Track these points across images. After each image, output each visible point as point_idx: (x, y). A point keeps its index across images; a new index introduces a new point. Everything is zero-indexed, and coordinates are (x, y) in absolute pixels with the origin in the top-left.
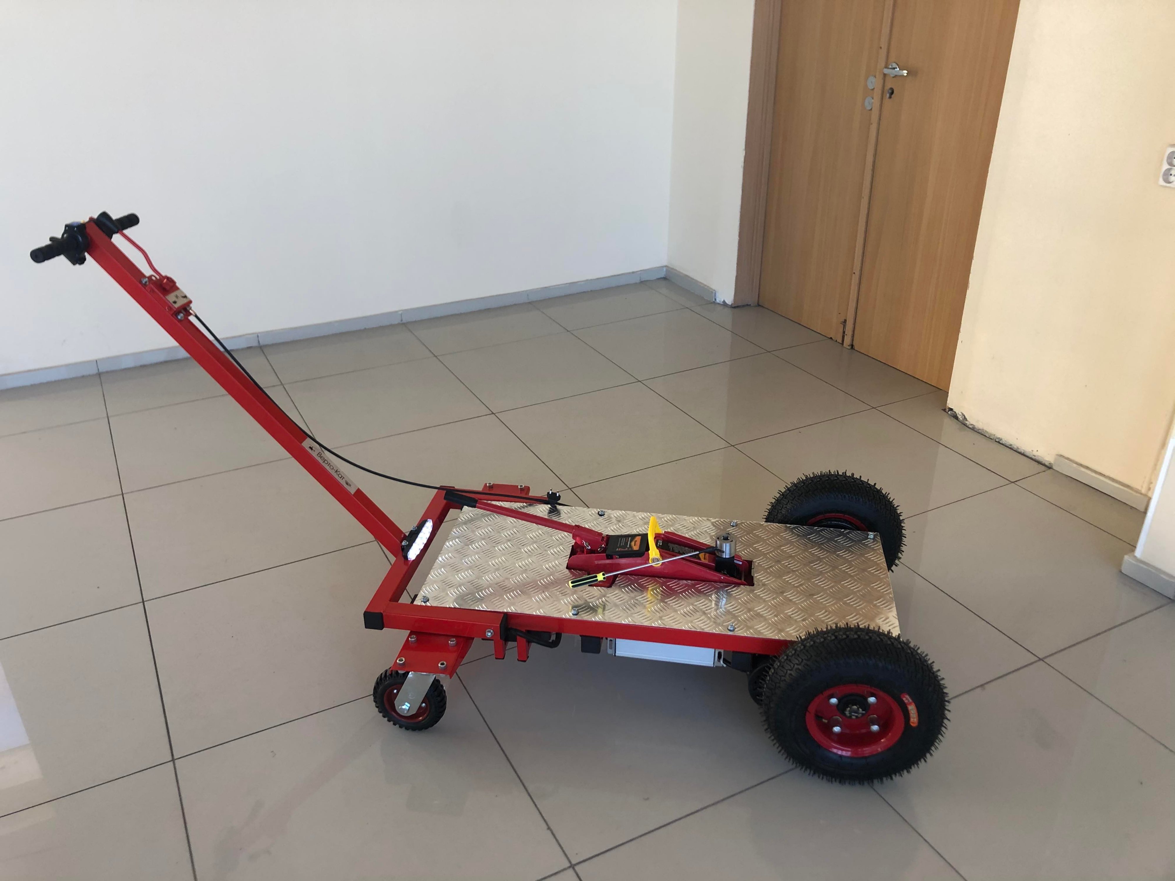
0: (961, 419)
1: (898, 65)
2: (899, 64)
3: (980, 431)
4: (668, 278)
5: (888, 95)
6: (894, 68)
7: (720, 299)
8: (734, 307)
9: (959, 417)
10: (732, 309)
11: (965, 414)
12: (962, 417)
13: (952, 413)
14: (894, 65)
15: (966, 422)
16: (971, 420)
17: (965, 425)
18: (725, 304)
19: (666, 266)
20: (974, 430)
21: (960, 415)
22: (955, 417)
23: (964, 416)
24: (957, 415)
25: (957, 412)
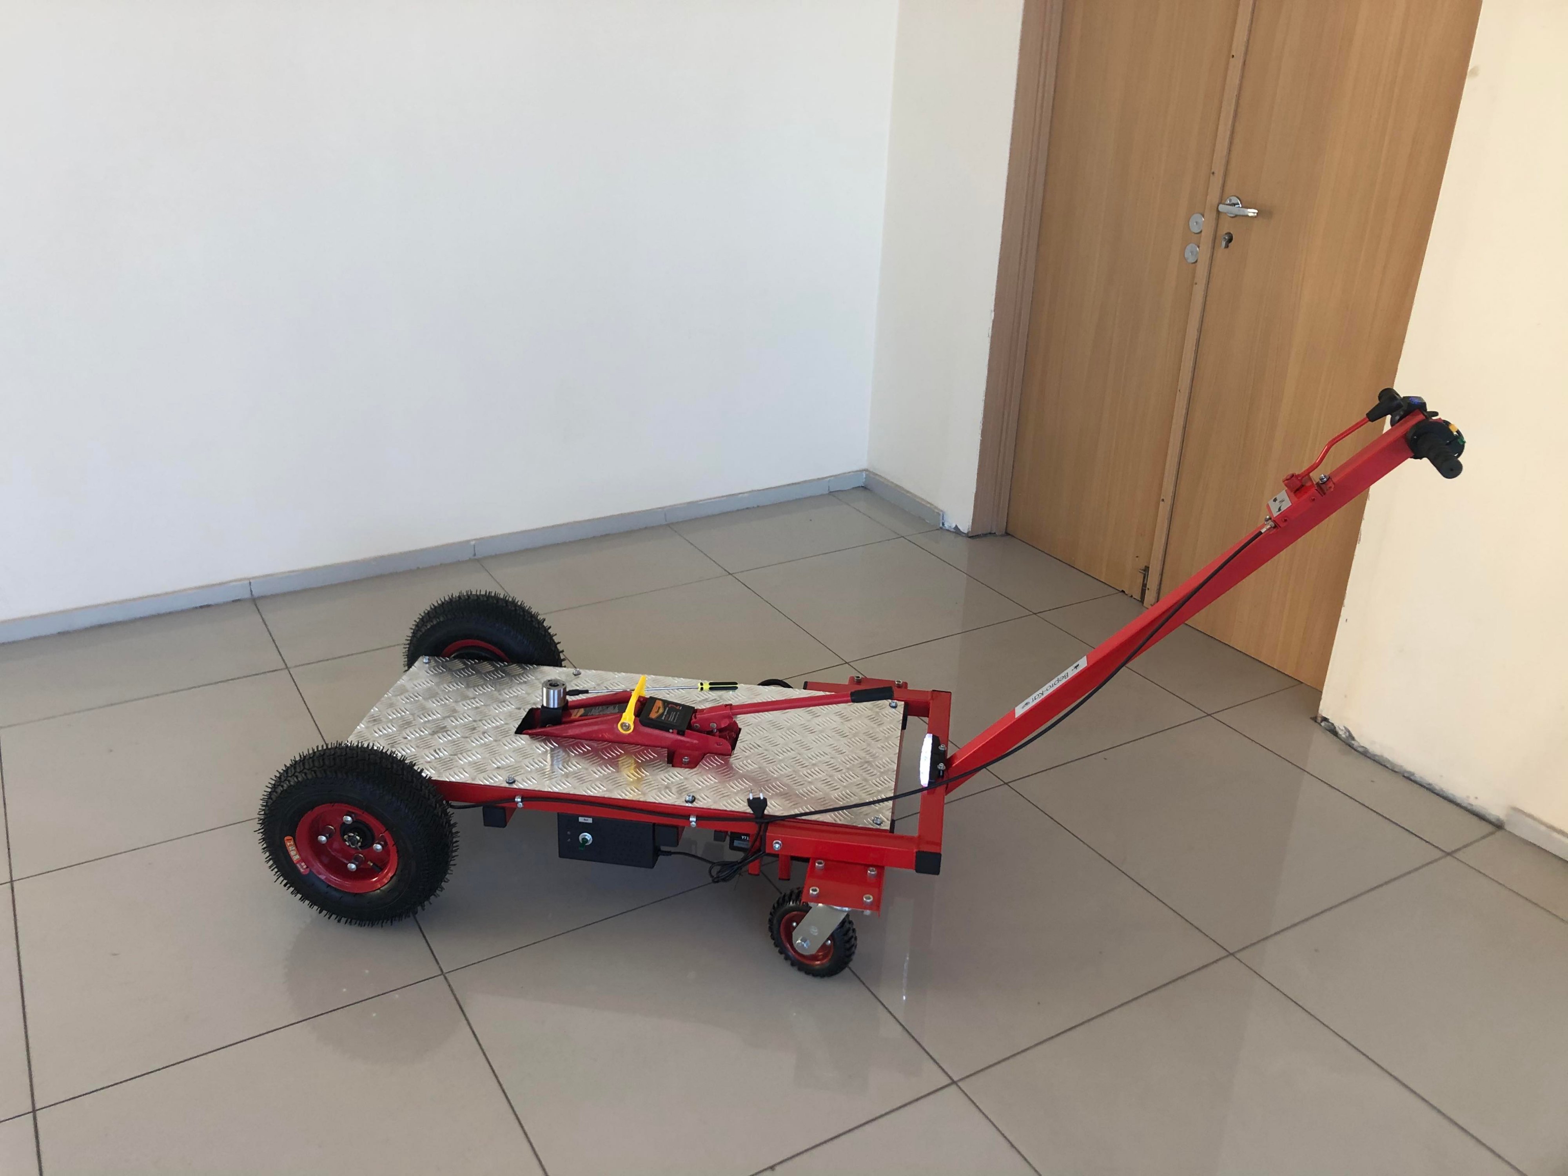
0: (1344, 736)
1: (1240, 201)
2: (1240, 197)
3: (1377, 758)
4: (869, 487)
5: (1224, 243)
6: (1234, 205)
7: (950, 523)
8: (972, 536)
9: (1341, 733)
10: (969, 539)
11: (1350, 729)
12: (1345, 733)
13: (1329, 726)
14: (1235, 200)
15: (1353, 742)
16: (1363, 739)
17: (1351, 746)
18: (957, 531)
19: (866, 470)
20: (1366, 756)
21: (1342, 730)
22: (1333, 731)
23: (1349, 732)
24: (1335, 728)
25: (1336, 724)
